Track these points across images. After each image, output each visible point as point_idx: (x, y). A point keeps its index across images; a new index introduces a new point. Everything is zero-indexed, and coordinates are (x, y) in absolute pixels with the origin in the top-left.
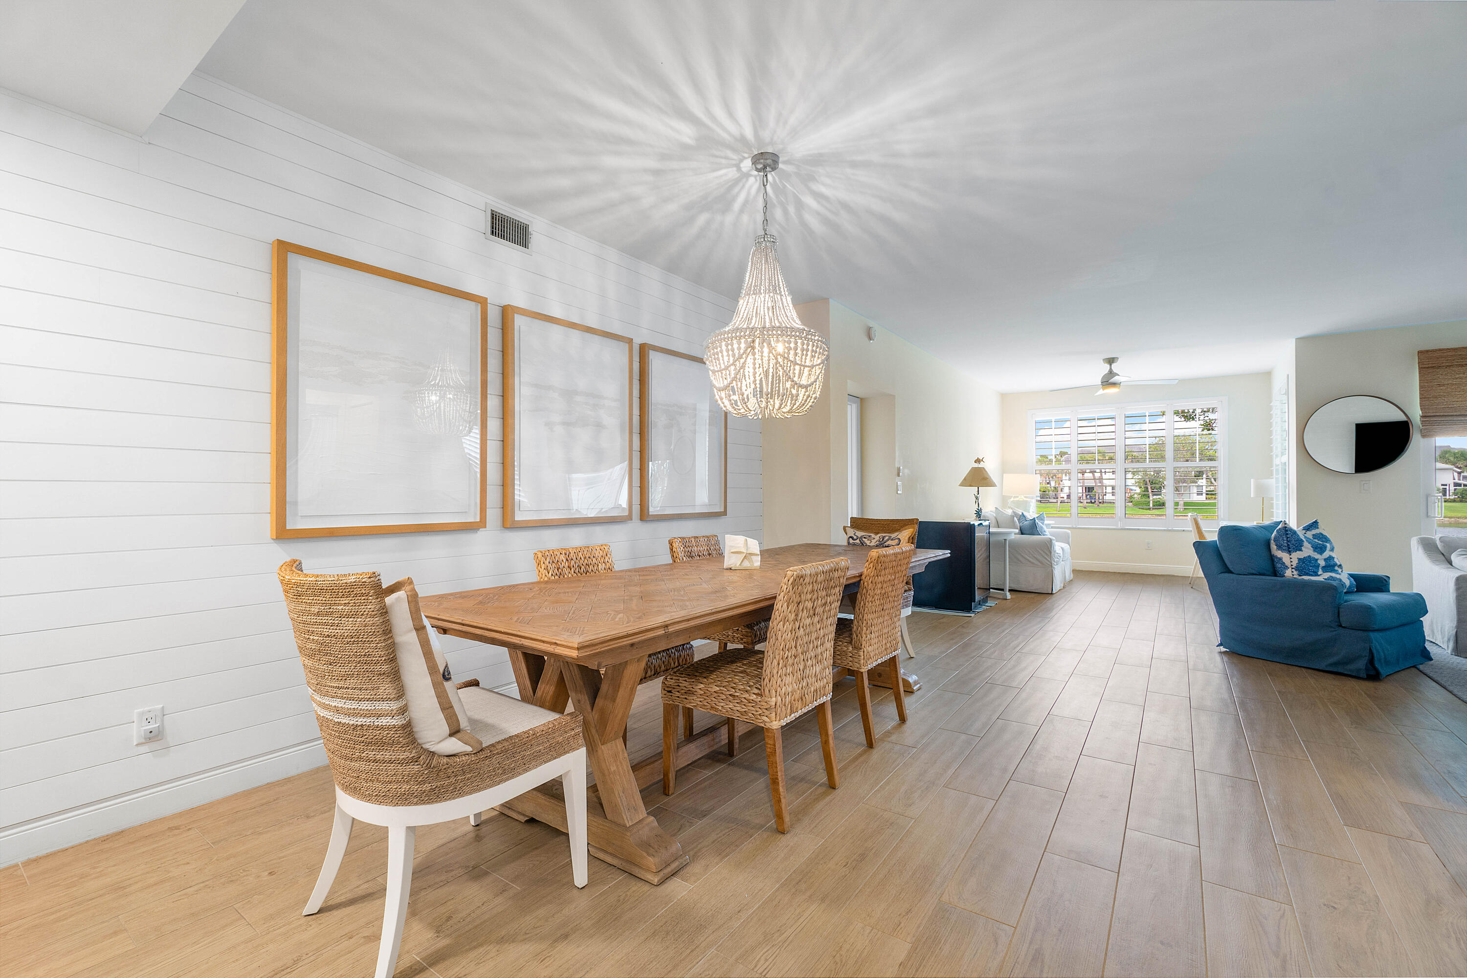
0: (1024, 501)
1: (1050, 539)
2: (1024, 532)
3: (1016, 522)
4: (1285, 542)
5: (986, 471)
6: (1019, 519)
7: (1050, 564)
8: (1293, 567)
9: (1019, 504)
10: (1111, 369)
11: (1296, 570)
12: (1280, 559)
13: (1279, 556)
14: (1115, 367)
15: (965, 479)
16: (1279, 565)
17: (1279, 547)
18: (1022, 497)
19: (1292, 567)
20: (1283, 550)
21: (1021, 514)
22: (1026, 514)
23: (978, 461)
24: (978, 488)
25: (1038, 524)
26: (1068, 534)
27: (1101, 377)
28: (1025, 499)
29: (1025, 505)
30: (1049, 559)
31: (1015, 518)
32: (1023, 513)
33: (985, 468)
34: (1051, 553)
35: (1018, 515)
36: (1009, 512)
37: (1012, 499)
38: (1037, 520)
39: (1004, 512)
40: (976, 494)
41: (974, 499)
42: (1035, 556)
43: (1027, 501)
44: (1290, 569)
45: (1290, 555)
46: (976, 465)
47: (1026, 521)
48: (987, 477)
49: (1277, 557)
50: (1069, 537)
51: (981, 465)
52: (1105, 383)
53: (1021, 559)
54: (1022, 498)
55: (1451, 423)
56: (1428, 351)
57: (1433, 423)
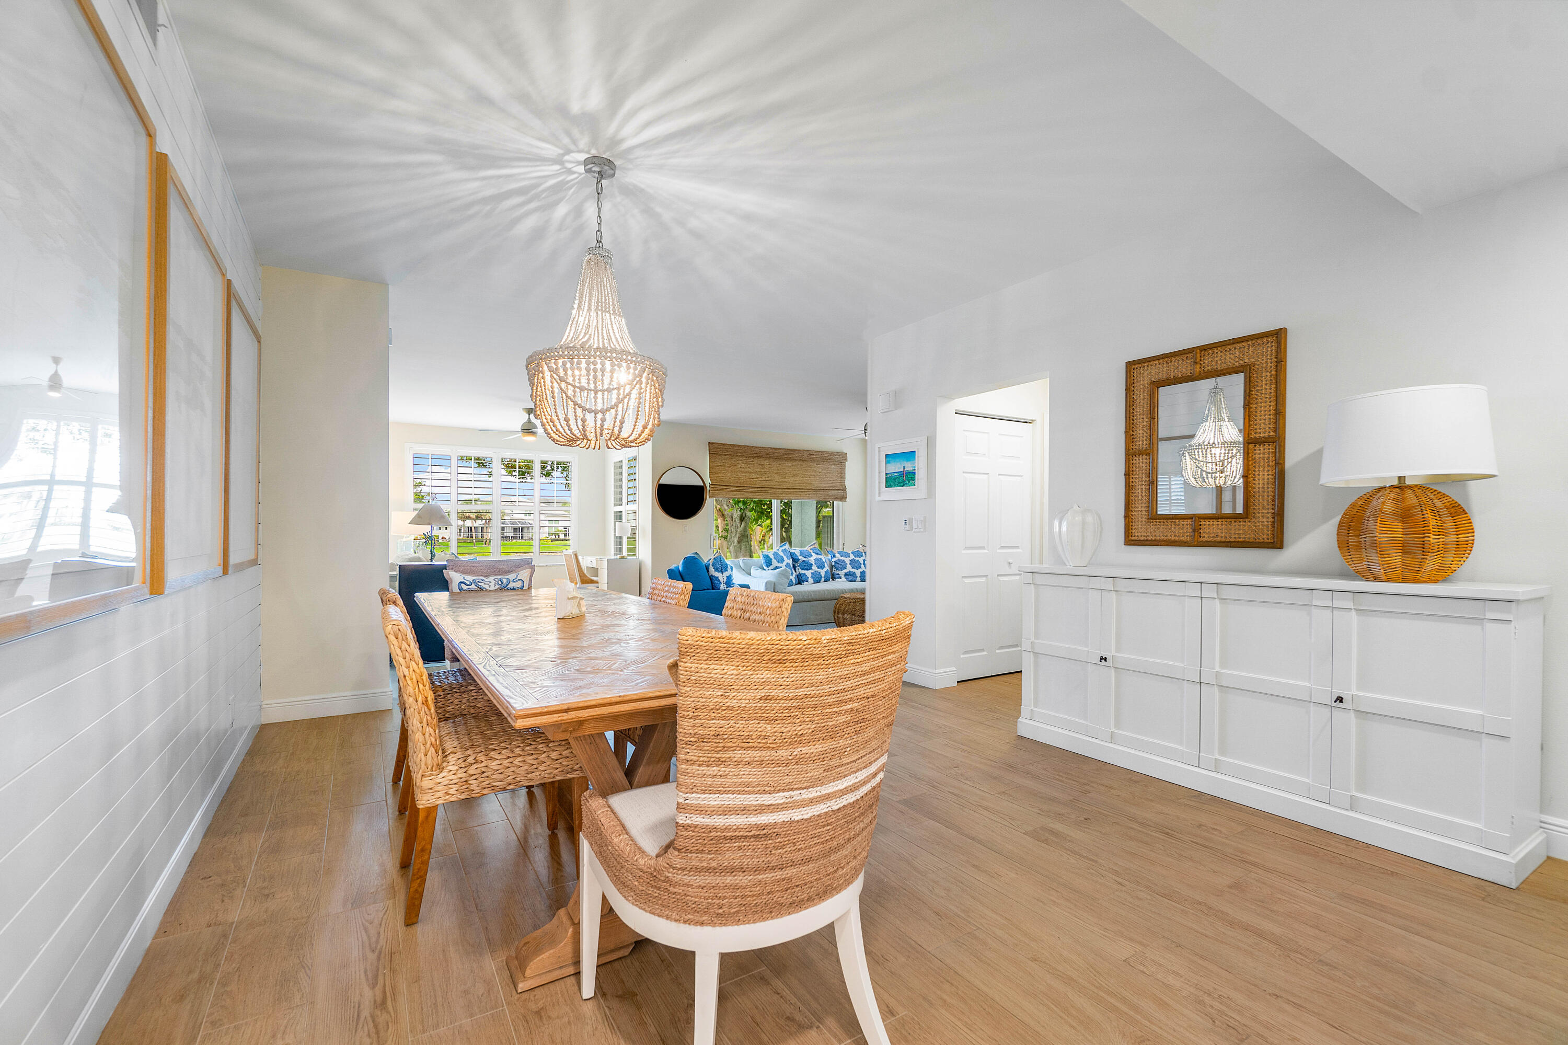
4: (720, 566)
11: (725, 584)
12: (717, 578)
14: (533, 417)
16: (716, 582)
17: (716, 570)
19: (724, 582)
20: (719, 572)
27: (521, 425)
44: (722, 583)
49: (715, 577)
52: (525, 431)
55: (722, 490)
56: (713, 443)
57: (715, 489)
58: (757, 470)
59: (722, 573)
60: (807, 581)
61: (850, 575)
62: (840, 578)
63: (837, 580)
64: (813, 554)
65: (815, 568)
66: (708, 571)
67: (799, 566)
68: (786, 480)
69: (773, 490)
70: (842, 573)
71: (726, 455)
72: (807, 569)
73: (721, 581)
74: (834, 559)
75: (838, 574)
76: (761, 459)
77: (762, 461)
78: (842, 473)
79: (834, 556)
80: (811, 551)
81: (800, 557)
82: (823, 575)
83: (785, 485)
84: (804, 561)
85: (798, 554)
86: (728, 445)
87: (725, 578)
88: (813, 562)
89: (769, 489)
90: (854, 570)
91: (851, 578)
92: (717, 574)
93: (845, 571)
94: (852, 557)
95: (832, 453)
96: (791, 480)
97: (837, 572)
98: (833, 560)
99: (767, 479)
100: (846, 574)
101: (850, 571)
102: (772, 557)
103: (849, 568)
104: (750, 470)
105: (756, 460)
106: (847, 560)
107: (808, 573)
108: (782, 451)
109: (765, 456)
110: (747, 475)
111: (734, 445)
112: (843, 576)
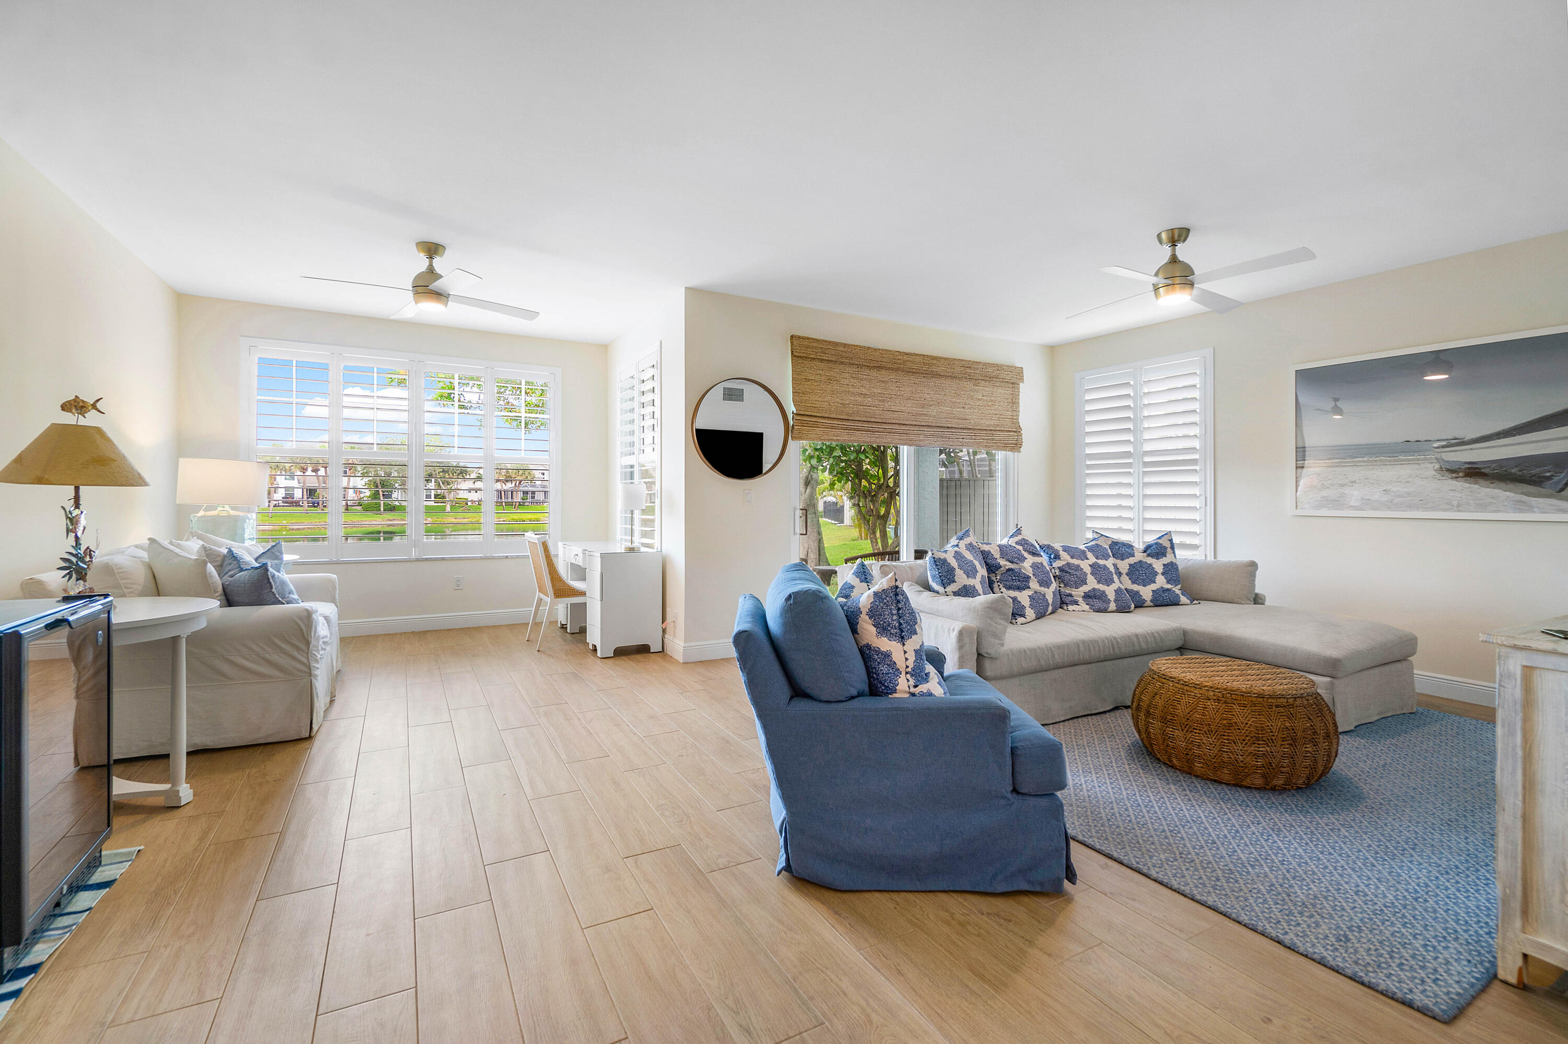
0: (230, 517)
1: (307, 610)
2: (236, 599)
3: (211, 576)
4: (895, 617)
5: (108, 440)
6: (221, 566)
7: (306, 669)
8: (909, 670)
9: (216, 524)
10: (431, 265)
11: (912, 675)
12: (887, 655)
13: (883, 649)
14: (439, 264)
15: (19, 460)
16: (884, 669)
17: (883, 629)
18: (227, 508)
19: (907, 670)
20: (890, 636)
21: (225, 551)
22: (238, 551)
23: (76, 406)
24: (77, 489)
25: (273, 576)
26: (331, 581)
27: (413, 277)
28: (232, 513)
29: (234, 527)
30: (304, 660)
31: (209, 565)
32: (230, 551)
33: (105, 429)
34: (308, 643)
35: (218, 554)
36: (192, 548)
37: (201, 513)
38: (271, 569)
39: (177, 550)
40: (70, 505)
41: (63, 522)
42: (267, 656)
43: (238, 516)
44: (903, 673)
45: (904, 644)
46: (70, 419)
47: (242, 570)
48: (112, 456)
49: (878, 651)
50: (334, 588)
51: (90, 419)
52: (420, 289)
53: (226, 668)
54: (226, 510)
55: (815, 425)
56: (799, 337)
57: (803, 424)
58: (875, 391)
59: (902, 639)
60: (1023, 616)
61: (1095, 597)
62: (1076, 603)
63: (1071, 608)
64: (1026, 554)
65: (1034, 585)
66: (854, 631)
67: (1000, 581)
68: (925, 411)
69: (904, 427)
70: (1078, 593)
71: (822, 360)
72: (1019, 589)
73: (901, 664)
74: (1057, 564)
75: (1071, 595)
76: (883, 372)
77: (884, 375)
78: (1014, 402)
79: (1057, 557)
80: (1020, 548)
81: (1002, 562)
82: (1050, 601)
83: (923, 420)
84: (1009, 570)
85: (997, 555)
86: (825, 341)
87: (912, 657)
88: (1029, 572)
89: (897, 427)
90: (1101, 587)
91: (1098, 604)
92: (885, 644)
93: (1085, 589)
94: (1092, 559)
95: (999, 367)
96: (933, 411)
97: (1068, 591)
98: (1055, 565)
99: (893, 408)
100: (1087, 596)
101: (1094, 589)
102: (954, 563)
103: (1092, 583)
104: (864, 391)
105: (874, 373)
106: (1085, 566)
107: (1024, 597)
108: (918, 359)
109: (889, 365)
110: (860, 399)
111: (836, 344)
112: (1080, 600)
